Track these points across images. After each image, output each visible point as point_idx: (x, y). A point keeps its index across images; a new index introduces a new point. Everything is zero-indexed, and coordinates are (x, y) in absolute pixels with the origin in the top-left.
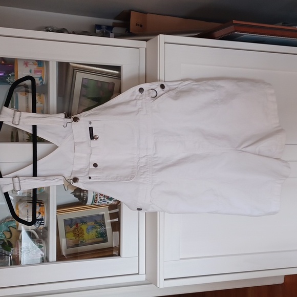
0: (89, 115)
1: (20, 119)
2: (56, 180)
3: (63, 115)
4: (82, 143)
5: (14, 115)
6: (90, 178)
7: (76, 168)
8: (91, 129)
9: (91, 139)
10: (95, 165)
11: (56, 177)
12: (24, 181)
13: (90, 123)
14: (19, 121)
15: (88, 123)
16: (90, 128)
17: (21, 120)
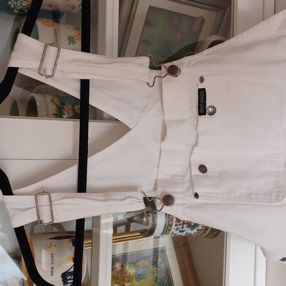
0: (201, 62)
1: (56, 64)
2: (129, 201)
3: (146, 60)
4: (181, 121)
5: (44, 53)
6: (196, 196)
7: (165, 173)
8: (202, 93)
9: (200, 114)
10: (203, 169)
11: (128, 194)
12: (60, 202)
13: (202, 80)
14: (54, 70)
15: (198, 79)
16: (200, 90)
17: (58, 67)
